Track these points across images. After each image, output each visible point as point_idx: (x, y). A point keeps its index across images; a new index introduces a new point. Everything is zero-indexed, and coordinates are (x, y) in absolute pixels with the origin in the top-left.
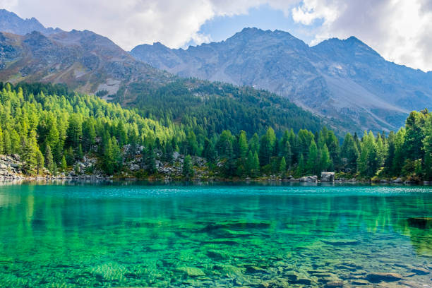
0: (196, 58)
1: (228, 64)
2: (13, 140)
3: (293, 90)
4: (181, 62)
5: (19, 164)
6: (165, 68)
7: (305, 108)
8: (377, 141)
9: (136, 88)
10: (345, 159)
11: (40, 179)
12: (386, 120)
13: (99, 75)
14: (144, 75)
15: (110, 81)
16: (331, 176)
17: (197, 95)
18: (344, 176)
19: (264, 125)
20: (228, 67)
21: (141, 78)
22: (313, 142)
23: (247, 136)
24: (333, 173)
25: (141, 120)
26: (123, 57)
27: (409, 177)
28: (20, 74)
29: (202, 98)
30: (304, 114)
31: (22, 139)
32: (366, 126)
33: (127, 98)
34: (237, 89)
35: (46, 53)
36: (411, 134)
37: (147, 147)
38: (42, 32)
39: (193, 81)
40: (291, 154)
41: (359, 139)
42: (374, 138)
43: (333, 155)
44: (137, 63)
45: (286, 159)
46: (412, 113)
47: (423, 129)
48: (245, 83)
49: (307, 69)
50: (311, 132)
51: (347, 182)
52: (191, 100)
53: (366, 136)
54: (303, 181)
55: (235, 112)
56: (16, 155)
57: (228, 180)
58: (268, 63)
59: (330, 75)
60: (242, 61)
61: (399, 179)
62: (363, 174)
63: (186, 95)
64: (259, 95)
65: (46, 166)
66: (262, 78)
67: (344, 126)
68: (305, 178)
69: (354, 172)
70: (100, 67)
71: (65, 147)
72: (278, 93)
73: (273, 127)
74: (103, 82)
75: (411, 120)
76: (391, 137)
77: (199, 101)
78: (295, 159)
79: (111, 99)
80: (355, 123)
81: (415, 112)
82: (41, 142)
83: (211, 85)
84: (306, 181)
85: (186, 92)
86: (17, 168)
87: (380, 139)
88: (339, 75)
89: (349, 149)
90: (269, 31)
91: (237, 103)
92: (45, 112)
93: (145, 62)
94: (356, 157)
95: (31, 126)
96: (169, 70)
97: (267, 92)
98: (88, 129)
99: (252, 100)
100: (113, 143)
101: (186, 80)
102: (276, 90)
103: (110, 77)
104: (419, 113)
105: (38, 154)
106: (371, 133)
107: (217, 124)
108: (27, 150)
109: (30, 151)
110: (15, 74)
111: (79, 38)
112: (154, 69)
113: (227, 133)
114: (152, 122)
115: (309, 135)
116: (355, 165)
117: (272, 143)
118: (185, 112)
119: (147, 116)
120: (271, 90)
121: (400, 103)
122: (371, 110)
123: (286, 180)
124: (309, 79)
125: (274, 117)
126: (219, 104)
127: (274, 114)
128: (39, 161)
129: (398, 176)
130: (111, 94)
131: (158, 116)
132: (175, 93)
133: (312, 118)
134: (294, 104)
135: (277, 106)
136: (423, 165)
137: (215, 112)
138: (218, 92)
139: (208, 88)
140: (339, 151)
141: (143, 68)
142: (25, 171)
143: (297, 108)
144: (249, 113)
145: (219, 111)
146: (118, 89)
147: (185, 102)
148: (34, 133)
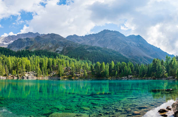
0: (88, 39)
1: (98, 40)
2: (33, 67)
3: (120, 49)
4: (83, 40)
5: (35, 74)
6: (77, 42)
7: (124, 55)
8: (145, 66)
9: (68, 49)
10: (135, 72)
11: (41, 78)
12: (147, 60)
13: (56, 46)
14: (71, 45)
15: (60, 47)
16: (131, 77)
17: (88, 50)
18: (135, 77)
19: (111, 60)
20: (99, 41)
21: (70, 46)
22: (126, 66)
23: (105, 64)
24: (132, 76)
25: (70, 59)
26: (64, 40)
27: (153, 77)
28: (34, 48)
29: (90, 51)
30: (124, 57)
31: (36, 67)
32: (142, 62)
33: (65, 52)
34: (102, 48)
35: (41, 41)
36: (153, 65)
37: (72, 67)
38: (40, 36)
39: (87, 46)
40: (119, 70)
41: (140, 66)
42: (144, 65)
43: (132, 70)
44: (68, 41)
45: (117, 71)
46: (154, 59)
47: (157, 64)
48: (104, 46)
49: (124, 43)
50: (125, 63)
51: (136, 79)
52: (86, 52)
53: (142, 65)
54: (122, 78)
55: (101, 56)
56: (34, 71)
57: (99, 78)
58: (112, 40)
59: (132, 45)
60: (103, 40)
61: (150, 78)
62: (141, 76)
63: (84, 51)
64: (109, 50)
65: (42, 74)
66: (110, 45)
67: (136, 61)
68: (123, 77)
69: (138, 76)
70: (57, 43)
71: (47, 69)
72: (115, 50)
73: (113, 61)
74: (58, 48)
75: (154, 61)
76: (149, 65)
77: (89, 52)
78: (120, 71)
79: (60, 53)
80: (139, 60)
81: (155, 59)
82: (41, 67)
83: (93, 47)
84: (124, 79)
85: (84, 49)
86: (35, 75)
87: (146, 66)
88: (134, 46)
89: (137, 69)
90: (112, 31)
91: (102, 53)
92: (41, 58)
93: (71, 41)
94: (139, 71)
95: (38, 63)
96: (79, 43)
97: (112, 49)
98: (54, 62)
99: (107, 52)
100: (61, 67)
101: (84, 46)
102: (115, 49)
103: (60, 46)
104: (156, 59)
105: (40, 71)
106: (143, 64)
107: (95, 60)
108: (37, 70)
109: (38, 70)
110: (33, 48)
111: (50, 36)
112: (74, 42)
113: (98, 63)
114: (73, 59)
115: (125, 64)
116: (138, 74)
117: (113, 66)
118: (84, 56)
119: (72, 57)
120: (113, 49)
121: (151, 55)
122: (144, 57)
123: (117, 78)
124: (125, 46)
125: (114, 58)
126: (95, 53)
127: (114, 57)
128: (40, 73)
129: (150, 77)
130: (60, 51)
131: (75, 58)
132: (81, 50)
133: (126, 58)
134: (120, 54)
135: (115, 54)
136: (156, 74)
137: (94, 56)
138: (95, 49)
139: (92, 48)
140: (134, 69)
141: (70, 42)
142: (37, 76)
143: (121, 55)
144: (105, 56)
145: (96, 55)
146: (62, 49)
147: (84, 53)
148: (39, 65)
